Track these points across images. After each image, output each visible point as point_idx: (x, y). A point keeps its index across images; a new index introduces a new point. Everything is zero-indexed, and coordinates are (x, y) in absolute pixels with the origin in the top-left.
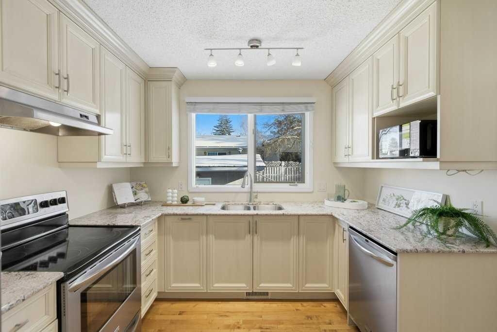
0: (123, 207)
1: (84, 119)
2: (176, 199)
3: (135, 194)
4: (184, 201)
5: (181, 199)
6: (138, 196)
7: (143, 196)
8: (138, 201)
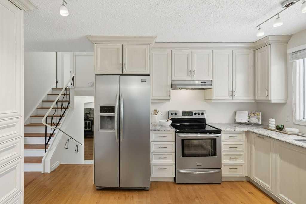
0: (239, 123)
1: (204, 83)
2: (274, 126)
3: (249, 118)
4: (279, 129)
5: (276, 126)
6: (250, 119)
7: (254, 120)
8: (250, 122)
